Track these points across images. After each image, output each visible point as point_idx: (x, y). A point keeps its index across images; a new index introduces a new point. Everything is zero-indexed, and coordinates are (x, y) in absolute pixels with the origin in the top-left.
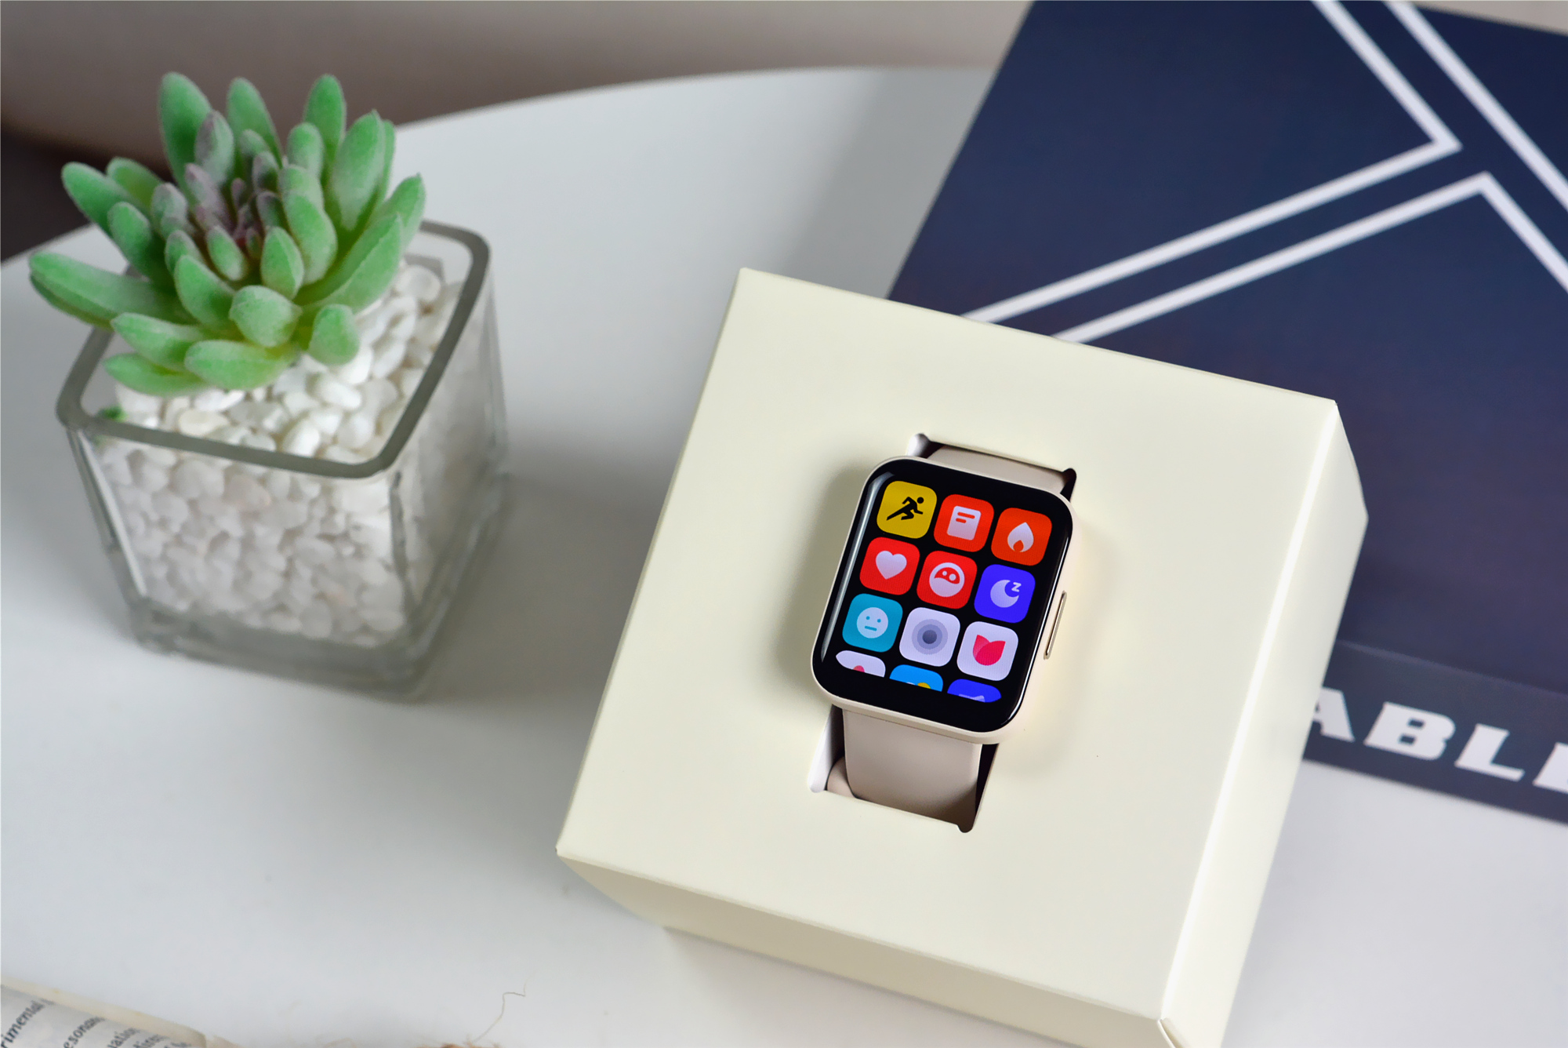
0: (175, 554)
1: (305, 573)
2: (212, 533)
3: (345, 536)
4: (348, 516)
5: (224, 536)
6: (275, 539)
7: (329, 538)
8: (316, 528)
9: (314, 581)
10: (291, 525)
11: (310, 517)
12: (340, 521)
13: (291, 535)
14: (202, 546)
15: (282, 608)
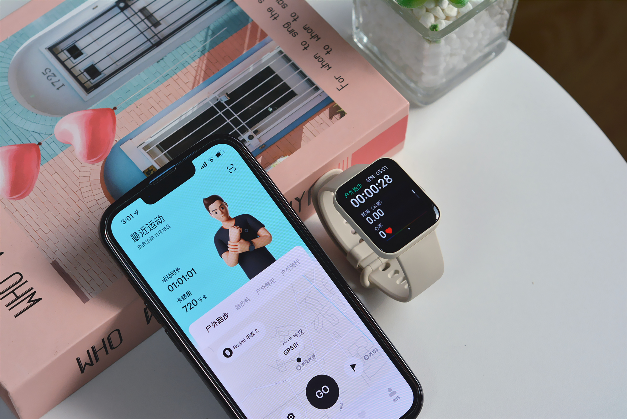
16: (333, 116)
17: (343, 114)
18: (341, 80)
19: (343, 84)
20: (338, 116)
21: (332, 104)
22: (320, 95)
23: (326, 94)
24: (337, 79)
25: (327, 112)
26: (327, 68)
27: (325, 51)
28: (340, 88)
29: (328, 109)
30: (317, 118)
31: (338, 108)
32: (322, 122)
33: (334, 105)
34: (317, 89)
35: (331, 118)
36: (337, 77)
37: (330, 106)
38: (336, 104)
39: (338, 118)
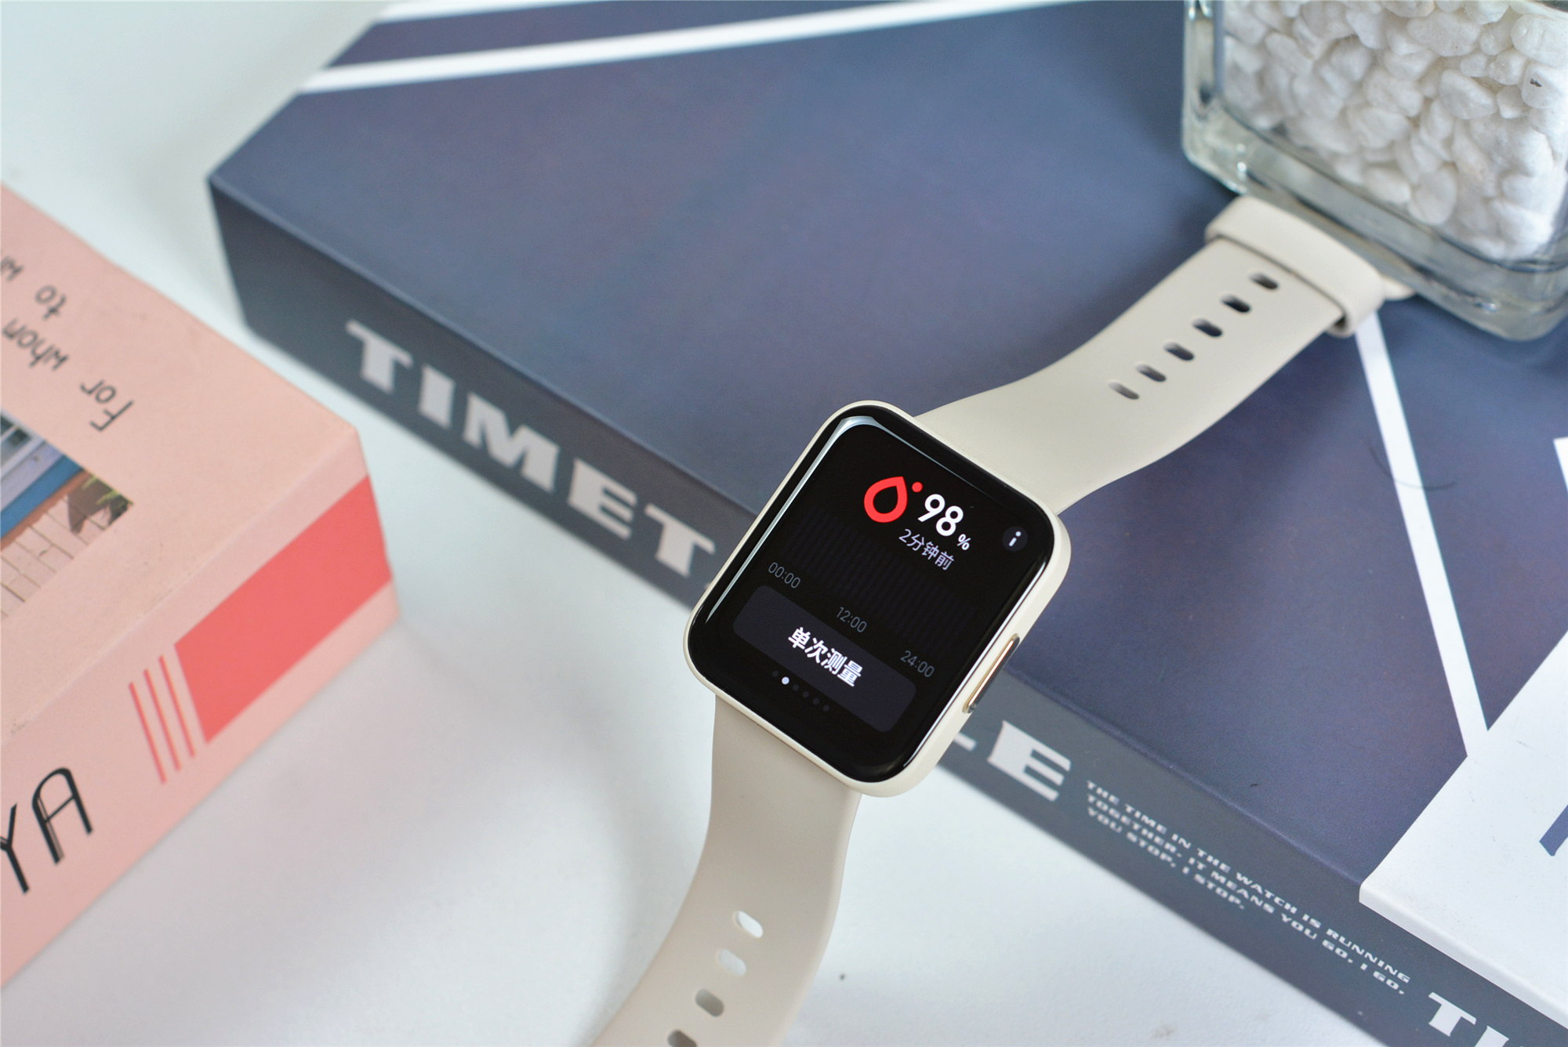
0: (1277, 42)
1: (1441, 123)
2: (1337, 30)
3: (1514, 92)
4: (1529, 62)
5: (1353, 39)
6: (1418, 67)
7: (1491, 86)
8: (1478, 66)
9: (1449, 142)
10: (1446, 52)
11: (1477, 49)
12: (1516, 65)
13: (1440, 64)
14: (1318, 48)
15: (1392, 166)
16: (85, 518)
17: (119, 507)
18: (105, 395)
19: (114, 406)
20: (101, 517)
21: (78, 480)
22: (33, 457)
23: (55, 451)
24: (90, 392)
25: (60, 509)
26: (53, 362)
27: (43, 309)
28: (102, 419)
29: (66, 498)
30: (27, 537)
31: (101, 488)
32: (45, 546)
33: (85, 481)
34: (21, 437)
35: (76, 525)
36: (89, 386)
37: (72, 486)
38: (90, 476)
39: (104, 523)
